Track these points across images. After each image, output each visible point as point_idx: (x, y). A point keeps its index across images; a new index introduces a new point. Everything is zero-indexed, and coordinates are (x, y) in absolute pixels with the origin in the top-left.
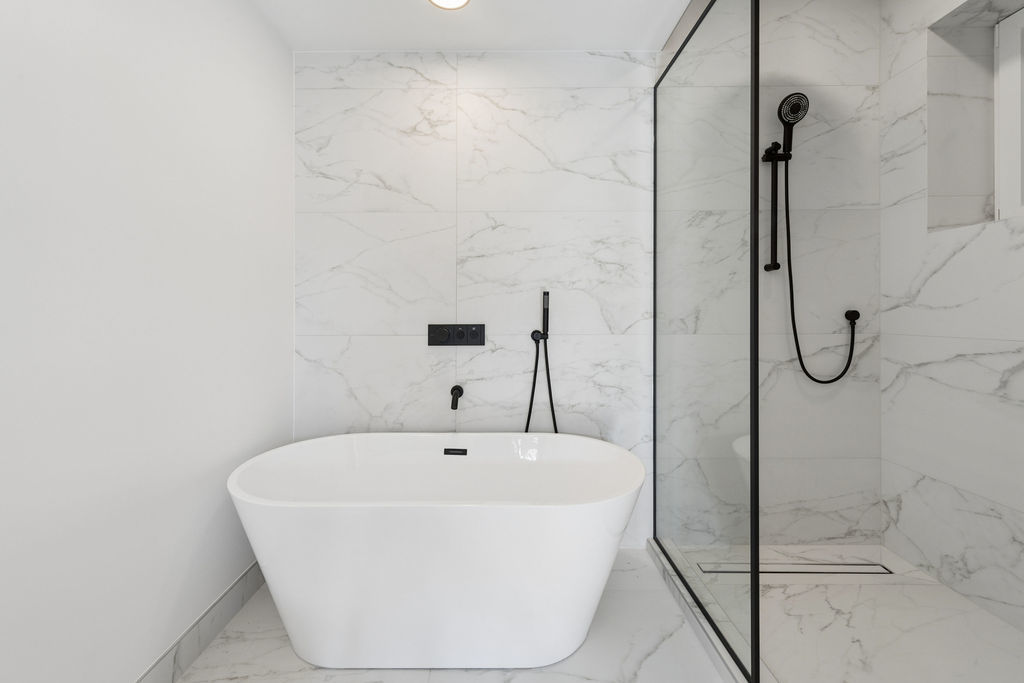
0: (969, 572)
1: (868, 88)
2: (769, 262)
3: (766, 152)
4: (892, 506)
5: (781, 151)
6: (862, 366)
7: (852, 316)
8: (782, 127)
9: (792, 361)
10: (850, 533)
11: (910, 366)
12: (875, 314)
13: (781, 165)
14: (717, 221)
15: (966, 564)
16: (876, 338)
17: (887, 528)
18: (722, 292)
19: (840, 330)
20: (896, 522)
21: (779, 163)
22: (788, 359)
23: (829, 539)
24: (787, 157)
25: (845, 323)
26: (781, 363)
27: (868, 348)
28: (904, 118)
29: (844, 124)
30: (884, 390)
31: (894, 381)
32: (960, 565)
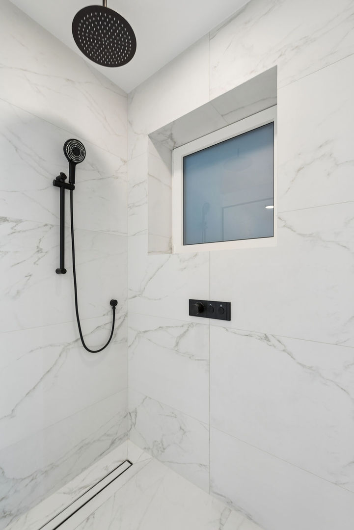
0: (164, 449)
1: (121, 159)
2: (59, 267)
3: (56, 178)
4: (133, 415)
5: (67, 181)
6: (119, 333)
7: (114, 303)
8: (67, 164)
9: (77, 341)
10: (113, 443)
11: (140, 333)
12: (125, 301)
13: (67, 192)
14: (12, 228)
15: (163, 445)
16: (126, 315)
17: (131, 429)
18: (18, 292)
19: (107, 314)
20: (135, 424)
21: (66, 190)
22: (75, 339)
23: (101, 455)
24: (71, 187)
25: (110, 308)
26: (69, 344)
27: (122, 322)
28: (138, 185)
29: (109, 177)
30: (129, 346)
31: (134, 341)
32: (161, 445)
